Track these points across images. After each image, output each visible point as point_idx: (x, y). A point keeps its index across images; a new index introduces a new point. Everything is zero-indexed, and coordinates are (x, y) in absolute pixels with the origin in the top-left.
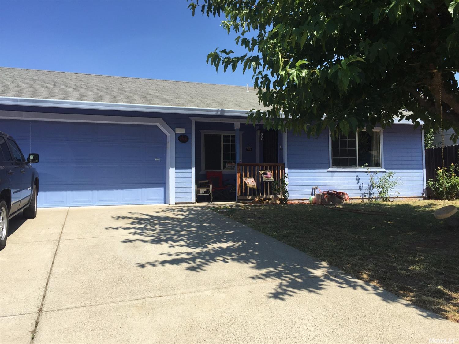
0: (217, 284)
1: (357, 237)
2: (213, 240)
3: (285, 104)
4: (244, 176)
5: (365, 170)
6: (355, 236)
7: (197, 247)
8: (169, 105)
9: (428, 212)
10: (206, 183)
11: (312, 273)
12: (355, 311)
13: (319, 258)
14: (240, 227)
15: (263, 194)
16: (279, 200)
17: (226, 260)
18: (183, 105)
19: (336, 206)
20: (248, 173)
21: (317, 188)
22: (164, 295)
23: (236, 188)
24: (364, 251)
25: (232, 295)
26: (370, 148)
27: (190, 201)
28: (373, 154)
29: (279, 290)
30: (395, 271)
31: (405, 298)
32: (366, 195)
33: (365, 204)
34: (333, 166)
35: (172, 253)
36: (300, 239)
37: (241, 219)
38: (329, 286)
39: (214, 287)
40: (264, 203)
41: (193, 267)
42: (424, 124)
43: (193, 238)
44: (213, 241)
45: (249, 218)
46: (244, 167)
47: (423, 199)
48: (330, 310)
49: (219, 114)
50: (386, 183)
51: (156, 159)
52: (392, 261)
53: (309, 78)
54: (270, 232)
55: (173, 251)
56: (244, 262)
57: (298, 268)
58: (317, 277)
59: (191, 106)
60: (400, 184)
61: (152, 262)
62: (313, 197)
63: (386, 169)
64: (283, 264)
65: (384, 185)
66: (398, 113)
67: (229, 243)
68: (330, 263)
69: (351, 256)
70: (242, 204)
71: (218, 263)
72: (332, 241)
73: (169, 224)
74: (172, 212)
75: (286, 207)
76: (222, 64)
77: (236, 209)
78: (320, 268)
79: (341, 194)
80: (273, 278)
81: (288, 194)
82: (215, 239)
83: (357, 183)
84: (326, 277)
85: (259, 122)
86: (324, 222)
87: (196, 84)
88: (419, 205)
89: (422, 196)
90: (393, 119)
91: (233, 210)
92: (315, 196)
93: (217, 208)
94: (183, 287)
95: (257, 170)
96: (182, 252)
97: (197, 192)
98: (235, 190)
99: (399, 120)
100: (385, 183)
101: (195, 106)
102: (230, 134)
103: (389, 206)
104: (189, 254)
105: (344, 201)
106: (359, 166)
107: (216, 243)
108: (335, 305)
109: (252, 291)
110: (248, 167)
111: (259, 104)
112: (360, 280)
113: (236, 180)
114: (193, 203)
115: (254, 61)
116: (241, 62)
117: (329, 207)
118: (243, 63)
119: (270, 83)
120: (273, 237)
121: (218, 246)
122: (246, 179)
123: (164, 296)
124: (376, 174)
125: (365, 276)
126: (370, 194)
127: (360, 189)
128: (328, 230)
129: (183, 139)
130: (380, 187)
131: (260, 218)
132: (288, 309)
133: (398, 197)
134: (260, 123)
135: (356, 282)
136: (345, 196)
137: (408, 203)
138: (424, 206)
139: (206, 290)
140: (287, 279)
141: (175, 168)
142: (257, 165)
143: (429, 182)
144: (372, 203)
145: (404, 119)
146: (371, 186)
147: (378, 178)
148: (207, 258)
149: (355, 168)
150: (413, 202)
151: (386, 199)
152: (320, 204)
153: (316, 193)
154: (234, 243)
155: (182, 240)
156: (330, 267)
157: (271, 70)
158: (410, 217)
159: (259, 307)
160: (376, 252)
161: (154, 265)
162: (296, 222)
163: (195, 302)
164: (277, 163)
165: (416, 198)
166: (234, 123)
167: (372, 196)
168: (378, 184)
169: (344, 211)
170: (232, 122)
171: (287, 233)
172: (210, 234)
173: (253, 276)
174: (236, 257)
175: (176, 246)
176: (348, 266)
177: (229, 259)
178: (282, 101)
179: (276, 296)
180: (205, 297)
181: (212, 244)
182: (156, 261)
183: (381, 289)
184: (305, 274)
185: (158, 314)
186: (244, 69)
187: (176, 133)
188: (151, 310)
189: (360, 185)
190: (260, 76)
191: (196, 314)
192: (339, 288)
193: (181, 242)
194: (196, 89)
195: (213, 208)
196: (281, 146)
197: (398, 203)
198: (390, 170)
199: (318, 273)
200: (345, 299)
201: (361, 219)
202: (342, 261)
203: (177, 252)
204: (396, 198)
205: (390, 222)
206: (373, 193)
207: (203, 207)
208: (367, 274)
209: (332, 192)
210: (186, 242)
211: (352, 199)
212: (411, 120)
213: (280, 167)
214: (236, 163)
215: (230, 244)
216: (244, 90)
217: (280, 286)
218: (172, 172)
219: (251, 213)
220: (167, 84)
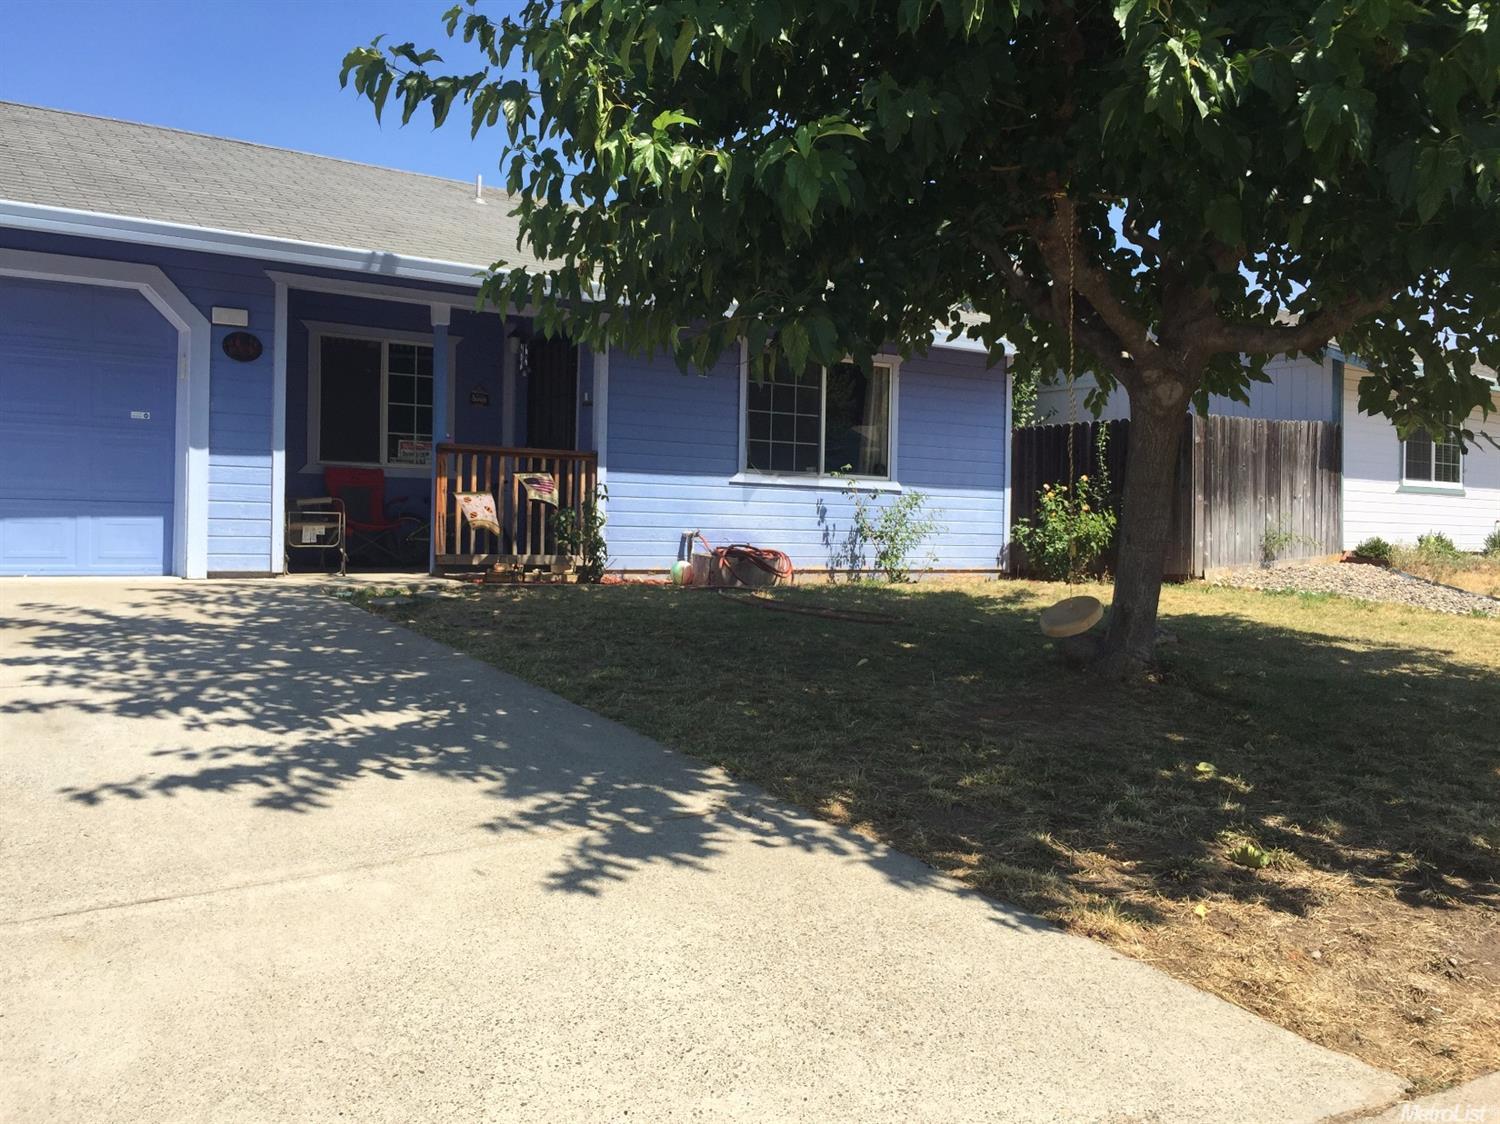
0: (365, 852)
1: (814, 691)
2: (349, 702)
3: (612, 256)
4: (459, 488)
5: (843, 483)
6: (809, 688)
7: (291, 728)
8: (188, 223)
9: (1012, 615)
10: (325, 507)
11: (679, 805)
12: (805, 918)
13: (701, 758)
14: (444, 657)
15: (522, 551)
16: (576, 572)
17: (393, 769)
18: (243, 227)
19: (753, 593)
20: (474, 479)
21: (697, 535)
22: (167, 896)
23: (429, 527)
24: (834, 734)
25: (414, 886)
26: (859, 416)
27: (265, 569)
28: (866, 439)
29: (580, 863)
30: (920, 790)
31: (948, 873)
32: (842, 560)
33: (840, 588)
34: (749, 467)
35: (196, 750)
36: (643, 697)
37: (446, 630)
38: (729, 844)
39: (352, 860)
40: (526, 580)
41: (280, 795)
42: (1015, 355)
43: (275, 697)
44: (348, 704)
45: (475, 628)
46: (460, 457)
47: (1000, 578)
48: (732, 916)
49: (376, 269)
50: (901, 526)
51: (135, 415)
52: (914, 763)
53: (695, 176)
54: (547, 674)
55: (200, 741)
56: (460, 775)
57: (636, 789)
58: (695, 818)
59: (272, 232)
60: (940, 530)
61: (123, 782)
62: (685, 564)
63: (902, 483)
64: (589, 781)
65: (896, 534)
66: (949, 315)
67: (405, 711)
68: (733, 774)
69: (796, 749)
70: (451, 581)
71: (365, 779)
72: (739, 703)
73: (185, 645)
74: (197, 606)
75: (597, 592)
76: (398, 95)
77: (429, 598)
78: (704, 788)
79: (771, 556)
80: (557, 823)
81: (605, 553)
82: (357, 701)
83: (819, 524)
84: (723, 816)
85: (519, 308)
86: (717, 642)
87: (290, 157)
88: (988, 596)
89: (996, 568)
90: (932, 331)
91: (419, 600)
92: (689, 561)
93: (361, 593)
94: (238, 866)
95: (506, 468)
96: (237, 743)
97: (292, 536)
98: (427, 533)
99: (950, 338)
100: (898, 527)
101: (289, 234)
102: (412, 344)
103: (906, 595)
104: (261, 751)
105: (779, 578)
106: (826, 471)
107: (361, 714)
108: (746, 901)
109: (485, 867)
110: (475, 458)
111: (519, 248)
112: (822, 820)
113: (433, 501)
114: (275, 575)
115: (512, 98)
116: (466, 97)
117: (734, 595)
118: (472, 100)
119: (561, 180)
120: (556, 693)
121: (370, 723)
122: (468, 500)
123: (169, 898)
124: (875, 497)
125: (837, 809)
126: (854, 558)
127: (827, 544)
128: (729, 670)
129: (239, 347)
130: (882, 538)
131: (510, 629)
132: (603, 920)
133: (931, 571)
134: (522, 314)
135: (811, 829)
136: (781, 564)
137: (958, 587)
138: (1001, 598)
139: (325, 873)
140: (603, 826)
141: (207, 451)
142: (507, 454)
143: (1019, 527)
144: (858, 587)
145: (964, 333)
146: (856, 535)
147: (881, 513)
148: (331, 764)
149: (816, 477)
150: (972, 584)
151: (896, 576)
152: (703, 586)
153: (693, 551)
154: (424, 714)
155: (236, 703)
156: (732, 785)
157: (567, 135)
158: (964, 630)
159: (509, 921)
160: (868, 735)
161: (133, 794)
162: (631, 644)
163: (283, 916)
164: (573, 448)
165: (982, 574)
166: (428, 308)
167: (859, 566)
168: (878, 528)
169: (776, 610)
170: (424, 302)
171: (603, 678)
172: (339, 683)
173: (488, 822)
174: (428, 761)
175: (211, 723)
176: (787, 779)
177: (405, 765)
178: (603, 246)
179: (570, 881)
180: (320, 897)
181: (345, 716)
182: (140, 779)
183: (882, 846)
184: (658, 808)
185: (146, 961)
186: (476, 124)
187: (213, 325)
188: (118, 950)
189: (827, 529)
190: (529, 154)
191: (289, 956)
192: (759, 847)
193: (229, 708)
194: (292, 175)
195: (349, 594)
196: (586, 395)
197: (931, 588)
198: (914, 489)
199: (698, 803)
200: (777, 882)
201: (826, 635)
202: (769, 763)
203: (215, 745)
204: (926, 571)
205: (908, 645)
206: (864, 557)
207: (311, 590)
208: (841, 801)
209: (743, 549)
210: (249, 710)
211: (801, 572)
212: (980, 339)
213: (584, 463)
214: (434, 442)
215: (411, 715)
216: (467, 196)
217: (584, 848)
218: (198, 464)
219: (483, 613)
220: (180, 143)
